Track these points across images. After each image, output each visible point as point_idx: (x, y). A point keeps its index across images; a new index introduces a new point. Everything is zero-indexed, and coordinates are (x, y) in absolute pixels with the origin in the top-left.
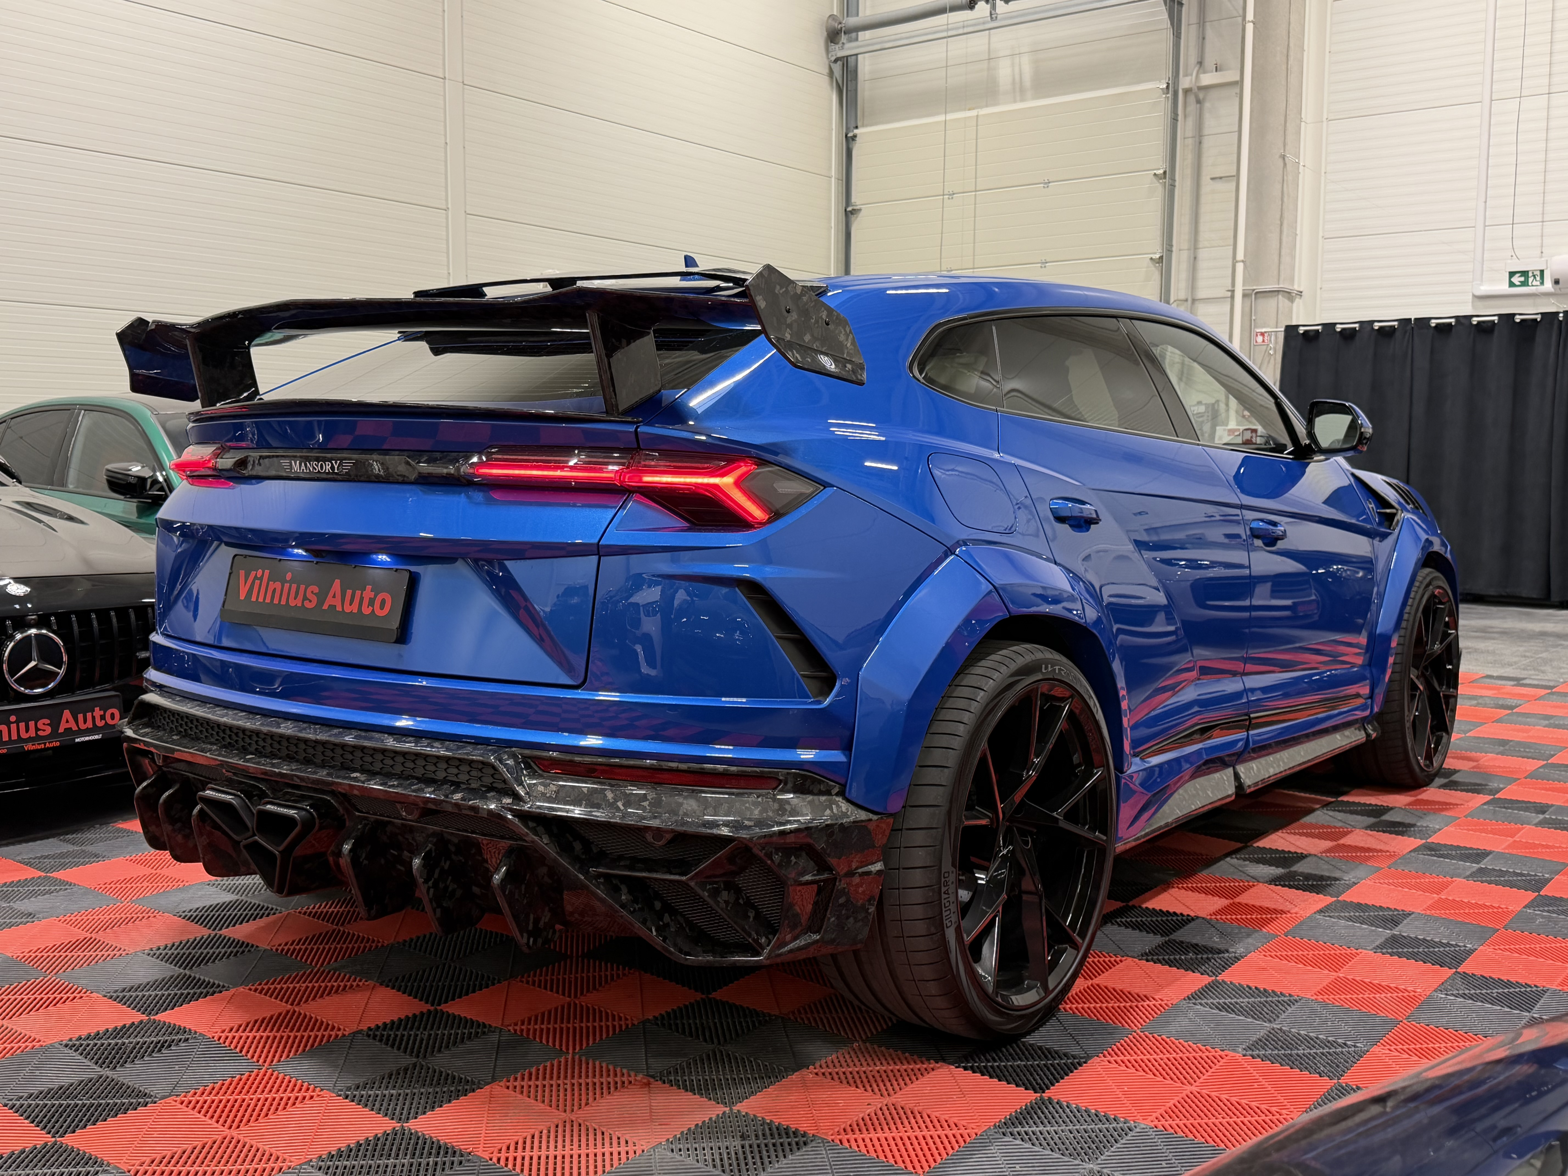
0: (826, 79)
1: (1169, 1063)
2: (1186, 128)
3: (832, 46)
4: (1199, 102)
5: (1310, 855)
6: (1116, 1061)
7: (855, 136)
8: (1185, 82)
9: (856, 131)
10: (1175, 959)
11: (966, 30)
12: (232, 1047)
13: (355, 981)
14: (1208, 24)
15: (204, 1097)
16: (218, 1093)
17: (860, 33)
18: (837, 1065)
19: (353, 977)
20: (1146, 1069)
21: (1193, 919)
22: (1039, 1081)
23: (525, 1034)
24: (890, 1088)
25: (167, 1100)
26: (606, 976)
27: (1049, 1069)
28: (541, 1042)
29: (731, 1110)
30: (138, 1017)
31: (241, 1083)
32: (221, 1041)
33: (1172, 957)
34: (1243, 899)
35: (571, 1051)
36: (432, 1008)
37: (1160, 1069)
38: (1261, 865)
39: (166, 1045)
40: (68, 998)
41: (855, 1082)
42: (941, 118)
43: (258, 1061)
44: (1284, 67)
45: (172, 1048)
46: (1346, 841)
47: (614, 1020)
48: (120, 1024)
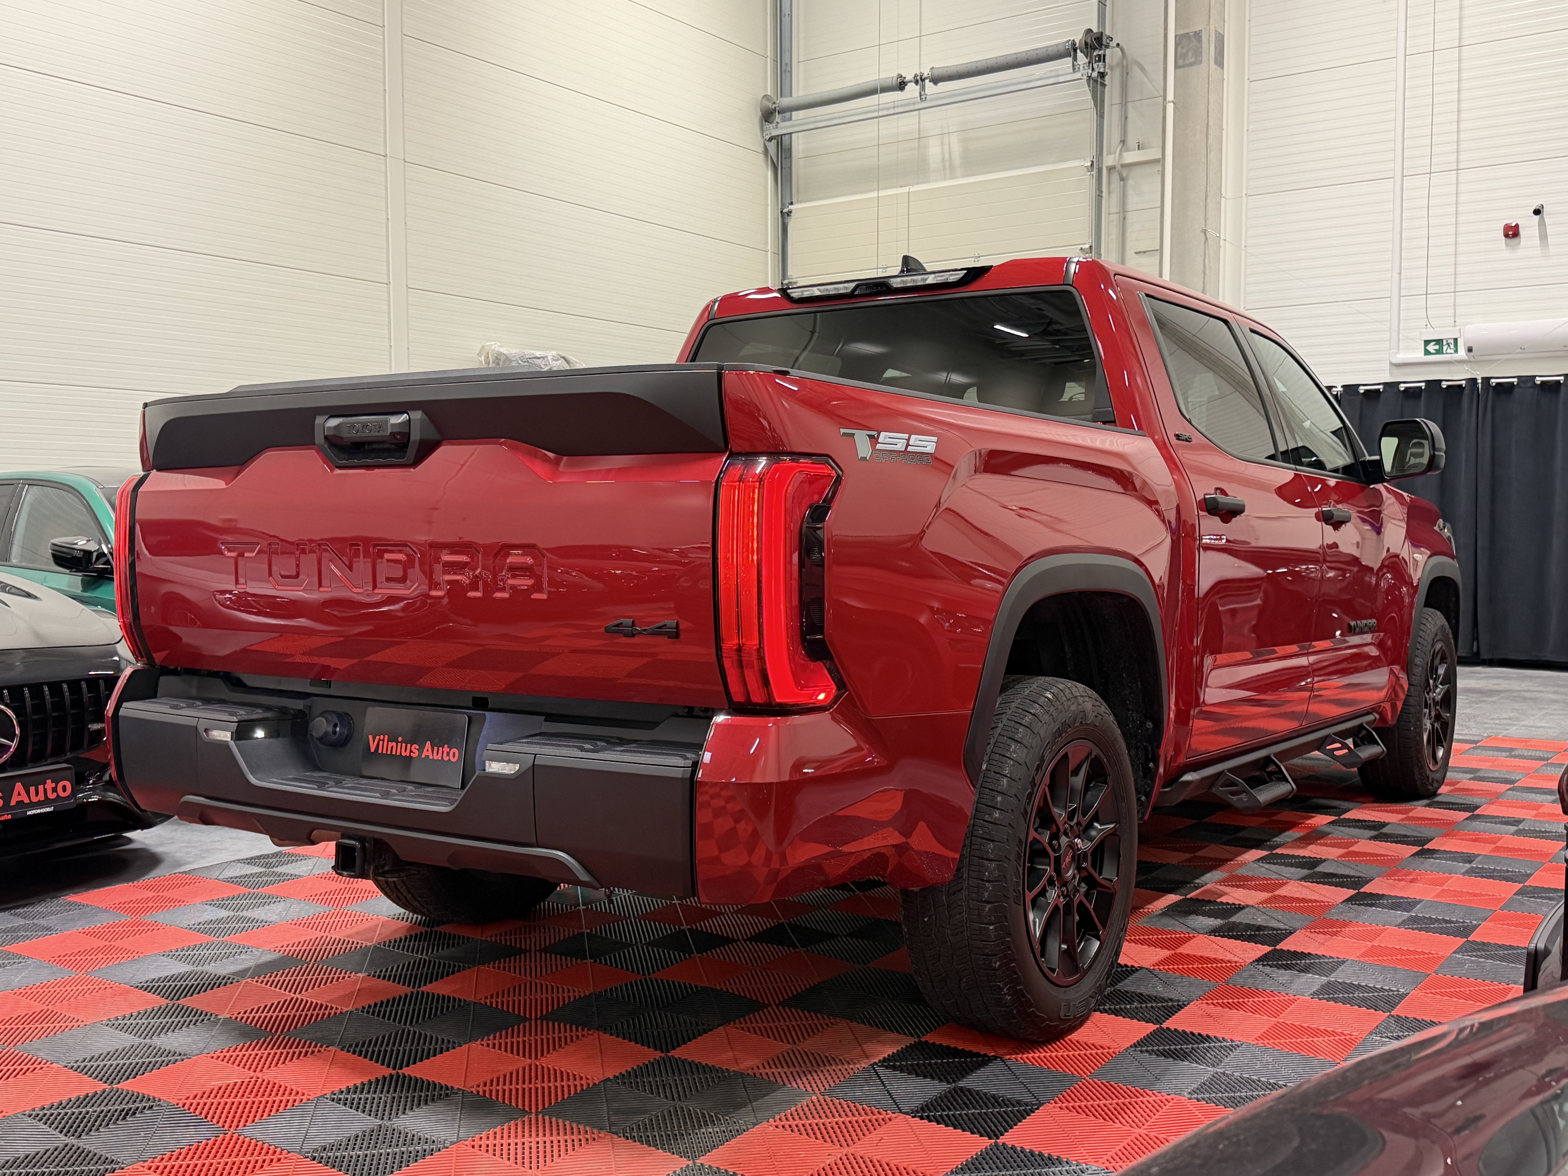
0: (762, 157)
1: (1118, 1108)
2: (1110, 204)
3: (767, 126)
4: (1122, 179)
5: (1247, 906)
6: (1067, 1108)
7: (791, 212)
8: (1109, 160)
9: (791, 207)
10: (1121, 1008)
11: (896, 110)
12: (197, 1112)
13: (315, 1046)
14: (1130, 104)
15: (172, 1162)
16: (185, 1158)
17: (793, 113)
18: (797, 1117)
19: (313, 1044)
20: (1097, 1114)
21: (1137, 970)
22: (993, 1128)
23: (487, 1095)
24: (849, 1139)
25: (135, 1166)
26: (566, 1037)
27: (1002, 1117)
28: (504, 1103)
29: (694, 1163)
30: (101, 1086)
31: (208, 1148)
32: (186, 1107)
33: (1117, 1007)
34: (1185, 949)
35: (533, 1110)
36: (394, 1072)
37: (1109, 1113)
38: (1200, 917)
39: (131, 1112)
40: (28, 1069)
41: (814, 1134)
42: (874, 194)
43: (223, 1127)
44: (1204, 145)
45: (137, 1115)
46: (1283, 892)
47: (575, 1079)
48: (82, 1095)
